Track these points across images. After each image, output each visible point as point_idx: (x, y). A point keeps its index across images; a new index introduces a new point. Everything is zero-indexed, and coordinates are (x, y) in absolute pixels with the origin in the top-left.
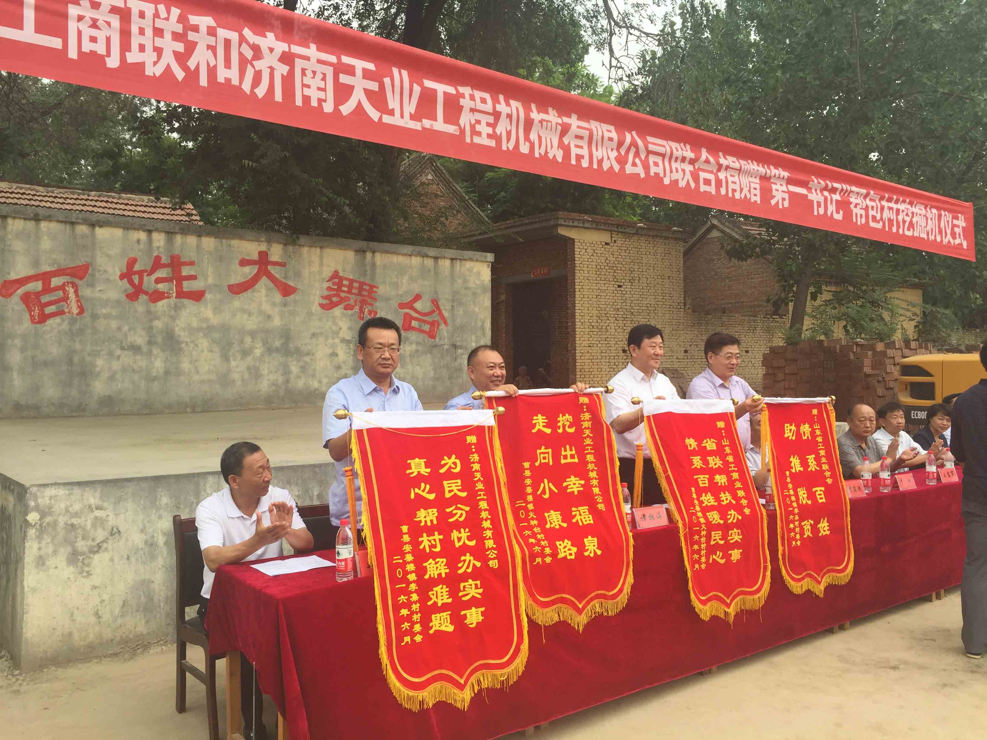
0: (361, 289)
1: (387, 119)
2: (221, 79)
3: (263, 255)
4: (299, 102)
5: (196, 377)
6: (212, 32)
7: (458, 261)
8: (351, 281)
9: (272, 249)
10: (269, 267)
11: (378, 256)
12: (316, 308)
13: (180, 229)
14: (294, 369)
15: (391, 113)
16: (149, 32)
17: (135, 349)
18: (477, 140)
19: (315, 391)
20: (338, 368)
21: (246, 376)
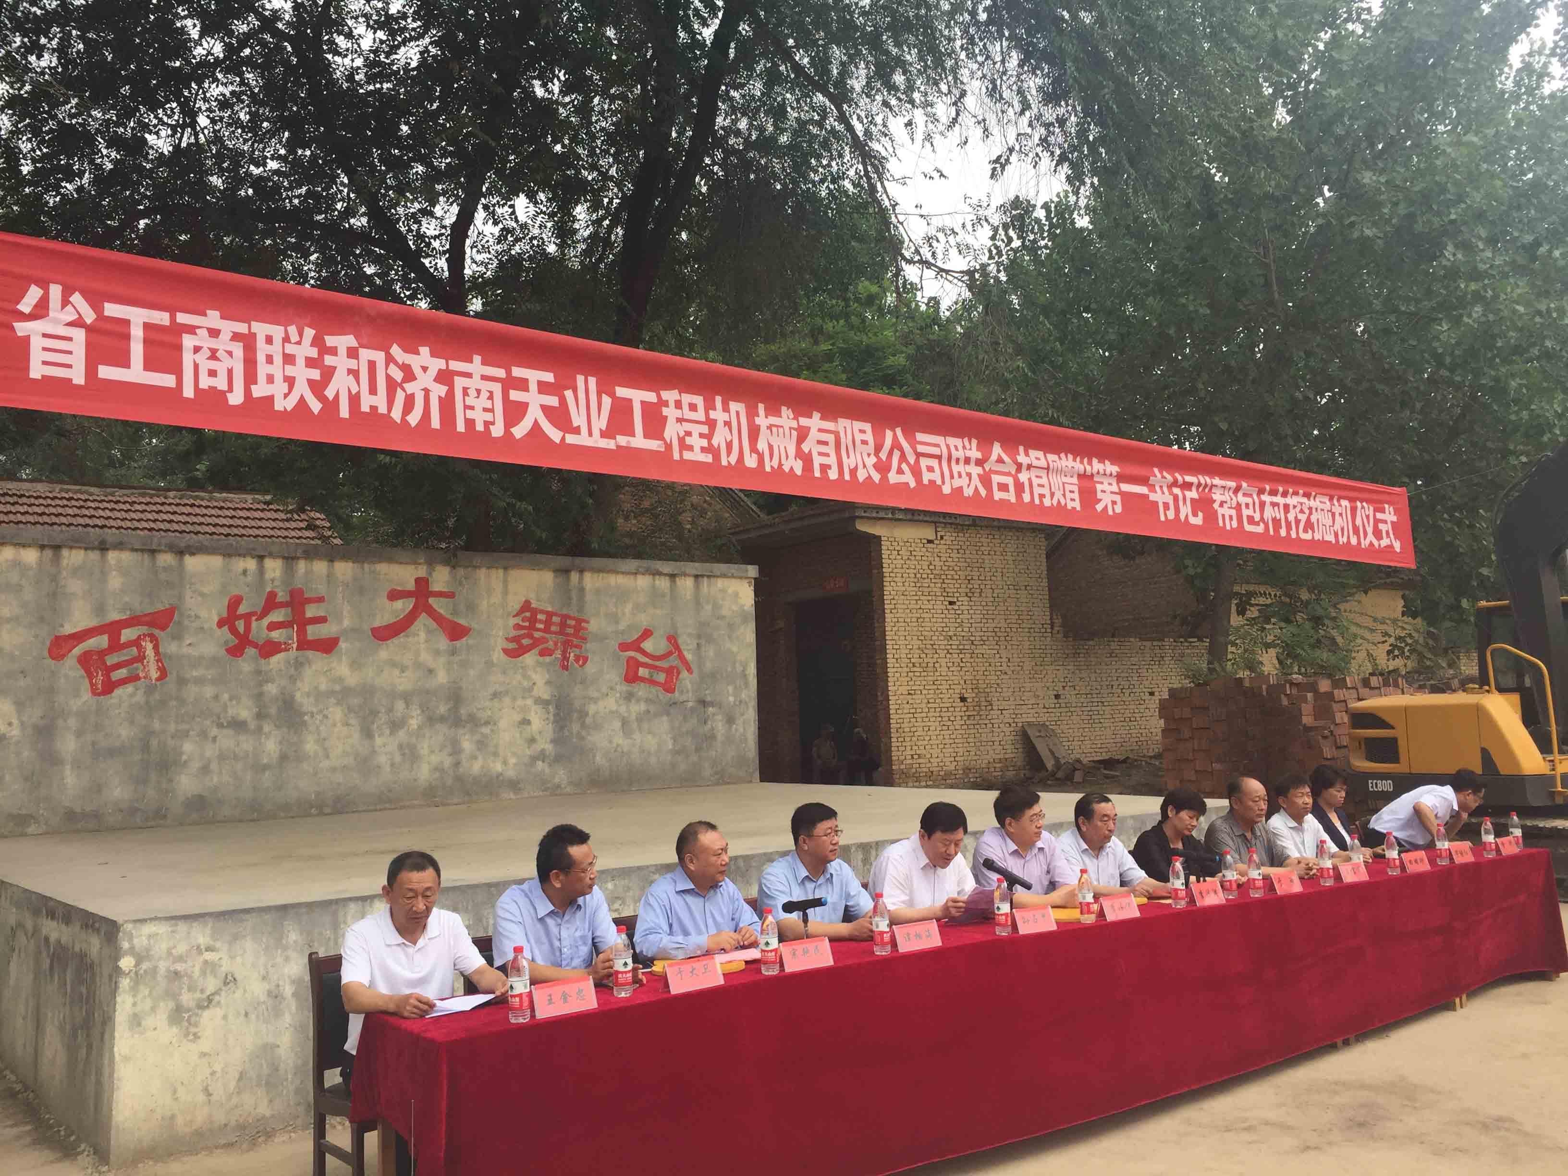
0: (563, 625)
1: (570, 439)
2: (365, 408)
3: (422, 583)
4: (461, 427)
5: (325, 764)
6: (352, 353)
7: (705, 579)
8: (550, 615)
9: (435, 574)
10: (431, 600)
11: (588, 576)
12: (498, 656)
13: (304, 552)
14: (467, 745)
15: (577, 431)
16: (278, 360)
17: (238, 725)
18: (688, 455)
19: (497, 777)
20: (532, 741)
21: (398, 758)
